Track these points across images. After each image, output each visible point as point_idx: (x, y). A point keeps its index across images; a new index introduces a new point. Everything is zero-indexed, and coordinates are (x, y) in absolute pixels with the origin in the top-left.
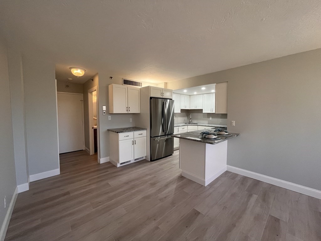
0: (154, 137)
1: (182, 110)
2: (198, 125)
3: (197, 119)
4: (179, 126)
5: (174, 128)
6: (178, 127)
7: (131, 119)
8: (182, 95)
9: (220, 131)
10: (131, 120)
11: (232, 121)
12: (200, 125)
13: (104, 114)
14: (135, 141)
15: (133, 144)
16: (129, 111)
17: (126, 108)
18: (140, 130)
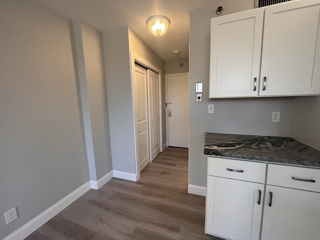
10: (276, 116)
13: (199, 99)
14: (271, 194)
15: (259, 203)
16: (264, 89)
17: (253, 80)
18: (305, 163)
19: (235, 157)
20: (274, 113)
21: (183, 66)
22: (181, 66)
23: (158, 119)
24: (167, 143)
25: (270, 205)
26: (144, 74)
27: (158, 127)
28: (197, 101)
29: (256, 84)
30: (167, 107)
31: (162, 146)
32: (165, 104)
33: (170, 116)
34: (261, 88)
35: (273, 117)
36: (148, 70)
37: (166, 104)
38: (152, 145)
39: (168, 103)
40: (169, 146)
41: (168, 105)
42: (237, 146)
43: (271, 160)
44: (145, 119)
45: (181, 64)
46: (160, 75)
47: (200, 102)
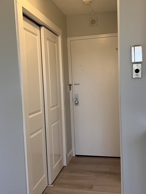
13: (136, 74)
21: (96, 24)
22: (92, 24)
23: (59, 109)
24: (73, 149)
26: (37, 35)
27: (59, 123)
28: (134, 77)
30: (72, 90)
31: (67, 155)
32: (69, 86)
33: (77, 104)
36: (43, 28)
37: (71, 85)
38: (51, 155)
39: (73, 85)
40: (76, 155)
41: (74, 87)
44: (40, 111)
45: (92, 20)
46: (60, 39)
47: (139, 78)
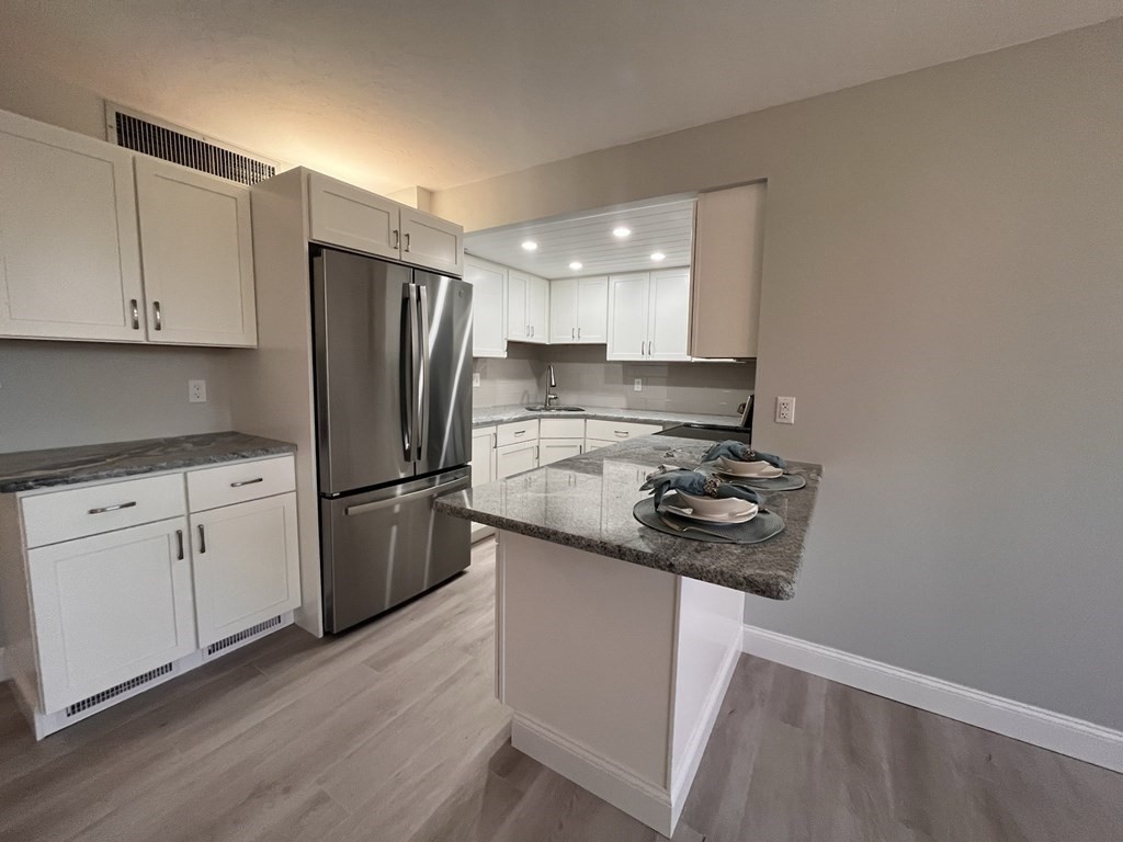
0: (343, 494)
1: (514, 347)
2: (586, 417)
3: (578, 388)
4: (501, 422)
5: (475, 432)
6: (492, 429)
7: (202, 384)
8: (516, 274)
9: (736, 456)
10: (198, 390)
11: (781, 399)
12: (594, 417)
14: (201, 530)
15: (181, 557)
16: (158, 328)
17: (128, 304)
18: (244, 454)
19: (109, 476)
20: (192, 383)
25: (203, 551)
29: (138, 313)
34: (151, 325)
35: (192, 390)
42: (108, 460)
43: (190, 463)
